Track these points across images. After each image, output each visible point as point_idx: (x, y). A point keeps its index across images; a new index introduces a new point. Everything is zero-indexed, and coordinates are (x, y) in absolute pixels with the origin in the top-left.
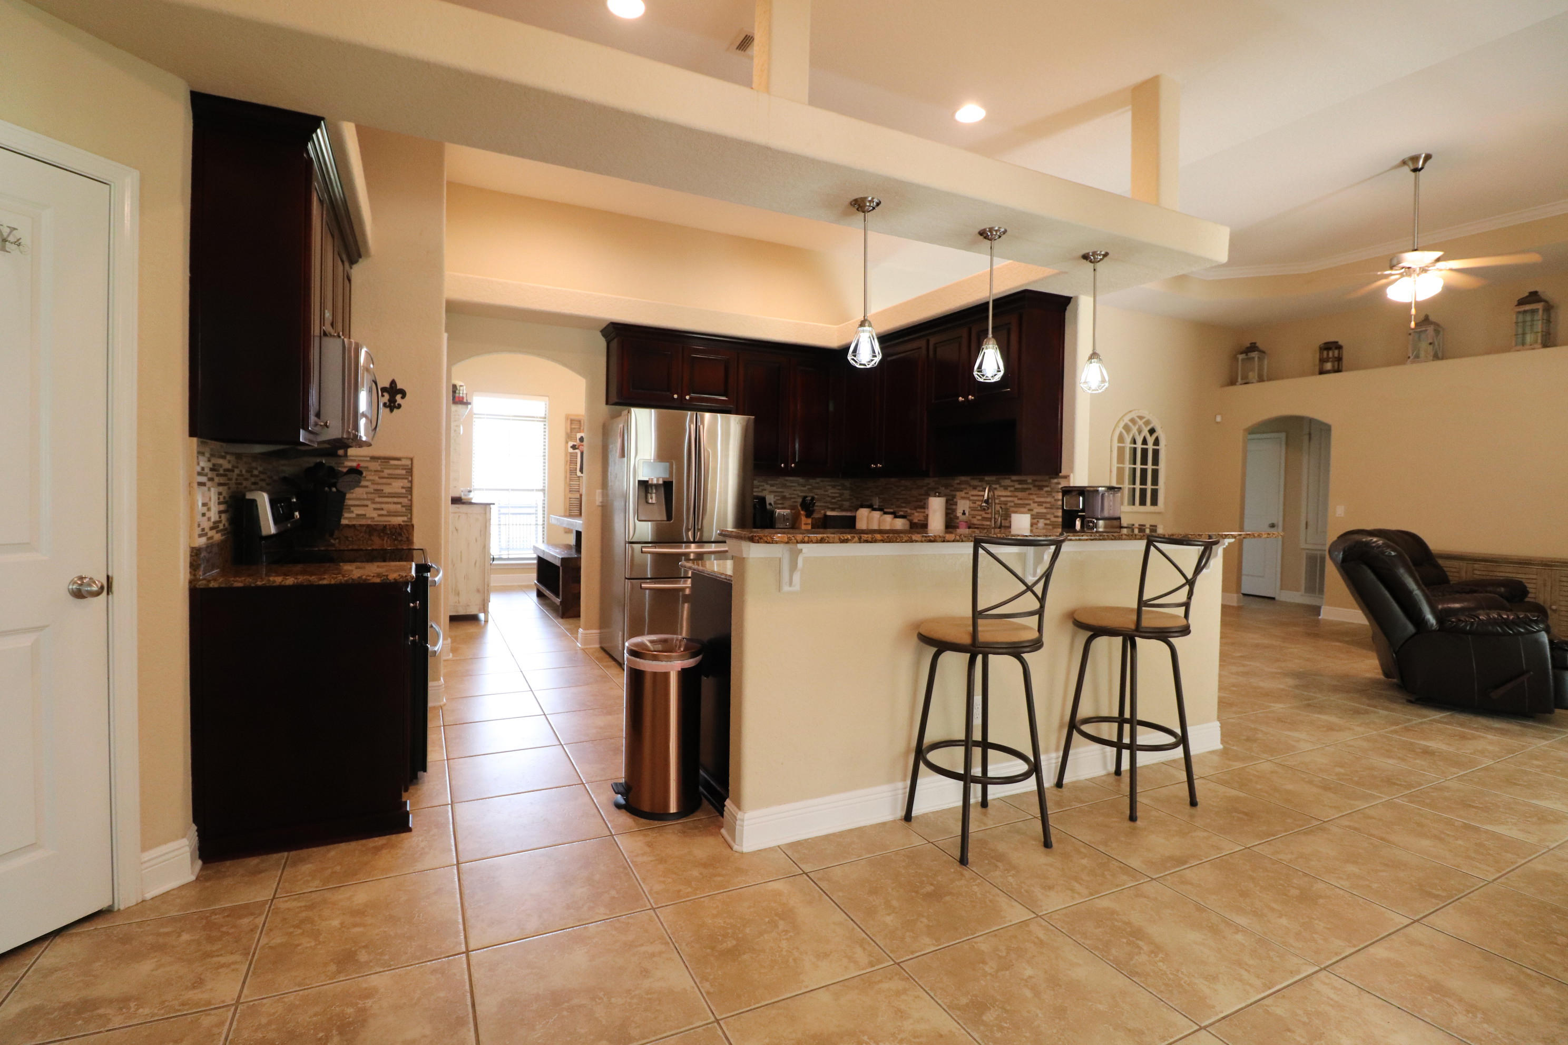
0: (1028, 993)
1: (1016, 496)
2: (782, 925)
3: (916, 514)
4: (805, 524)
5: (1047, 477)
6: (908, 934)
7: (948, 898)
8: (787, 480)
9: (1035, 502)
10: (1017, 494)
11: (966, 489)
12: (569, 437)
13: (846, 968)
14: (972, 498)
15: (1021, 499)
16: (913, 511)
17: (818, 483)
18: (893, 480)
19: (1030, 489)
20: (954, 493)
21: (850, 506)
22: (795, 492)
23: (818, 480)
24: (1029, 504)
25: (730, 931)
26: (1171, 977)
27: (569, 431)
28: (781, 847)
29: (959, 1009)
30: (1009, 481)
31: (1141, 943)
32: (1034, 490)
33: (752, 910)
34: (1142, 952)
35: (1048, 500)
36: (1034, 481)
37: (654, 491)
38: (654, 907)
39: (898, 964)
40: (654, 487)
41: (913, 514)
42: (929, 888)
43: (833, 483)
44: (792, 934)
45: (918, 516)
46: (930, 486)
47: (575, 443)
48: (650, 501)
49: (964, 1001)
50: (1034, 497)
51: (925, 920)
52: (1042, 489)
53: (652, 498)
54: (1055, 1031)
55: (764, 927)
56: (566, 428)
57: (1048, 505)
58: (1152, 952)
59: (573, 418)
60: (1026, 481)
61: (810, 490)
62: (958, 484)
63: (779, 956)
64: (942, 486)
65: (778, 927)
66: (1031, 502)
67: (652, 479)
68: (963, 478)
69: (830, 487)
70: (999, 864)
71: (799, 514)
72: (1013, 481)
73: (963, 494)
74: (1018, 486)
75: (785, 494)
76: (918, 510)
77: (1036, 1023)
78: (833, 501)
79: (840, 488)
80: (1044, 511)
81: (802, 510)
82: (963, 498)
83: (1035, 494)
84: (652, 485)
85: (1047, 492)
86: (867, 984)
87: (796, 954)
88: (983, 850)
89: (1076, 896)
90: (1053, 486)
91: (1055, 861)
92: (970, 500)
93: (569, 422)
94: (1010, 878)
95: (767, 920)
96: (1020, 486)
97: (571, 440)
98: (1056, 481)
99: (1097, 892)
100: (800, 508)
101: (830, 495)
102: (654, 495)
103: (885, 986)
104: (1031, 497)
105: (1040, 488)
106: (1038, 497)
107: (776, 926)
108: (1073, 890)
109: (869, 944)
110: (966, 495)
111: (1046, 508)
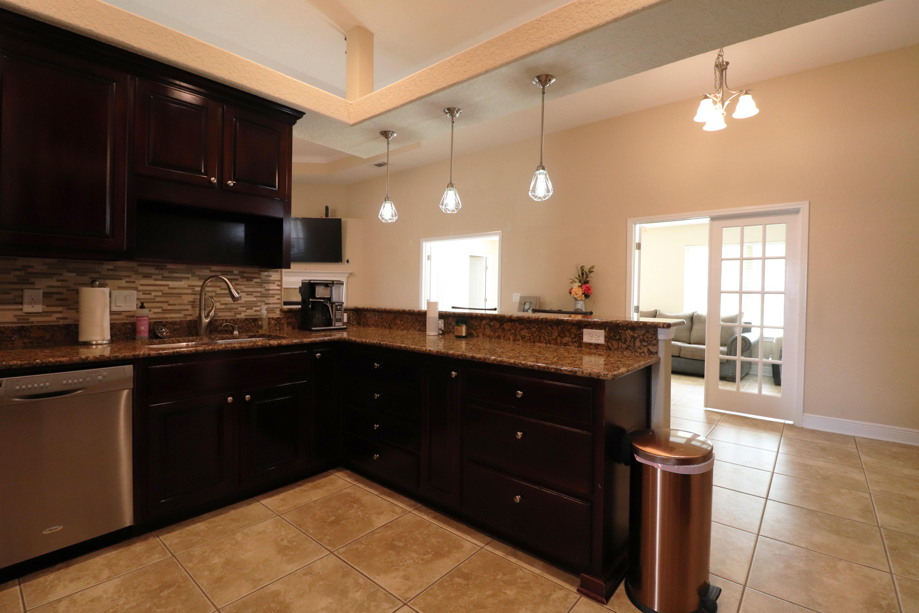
5: (256, 270)
11: (130, 277)
14: (141, 288)
19: (237, 280)
30: (208, 271)
35: (259, 290)
36: (240, 272)
52: (252, 280)
57: (259, 294)
60: (232, 272)
62: (108, 270)
73: (123, 283)
80: (255, 299)
82: (120, 288)
83: (243, 285)
85: (256, 282)
92: (138, 291)
98: (266, 273)
105: (249, 279)
106: (246, 287)
110: (128, 285)
111: (255, 297)
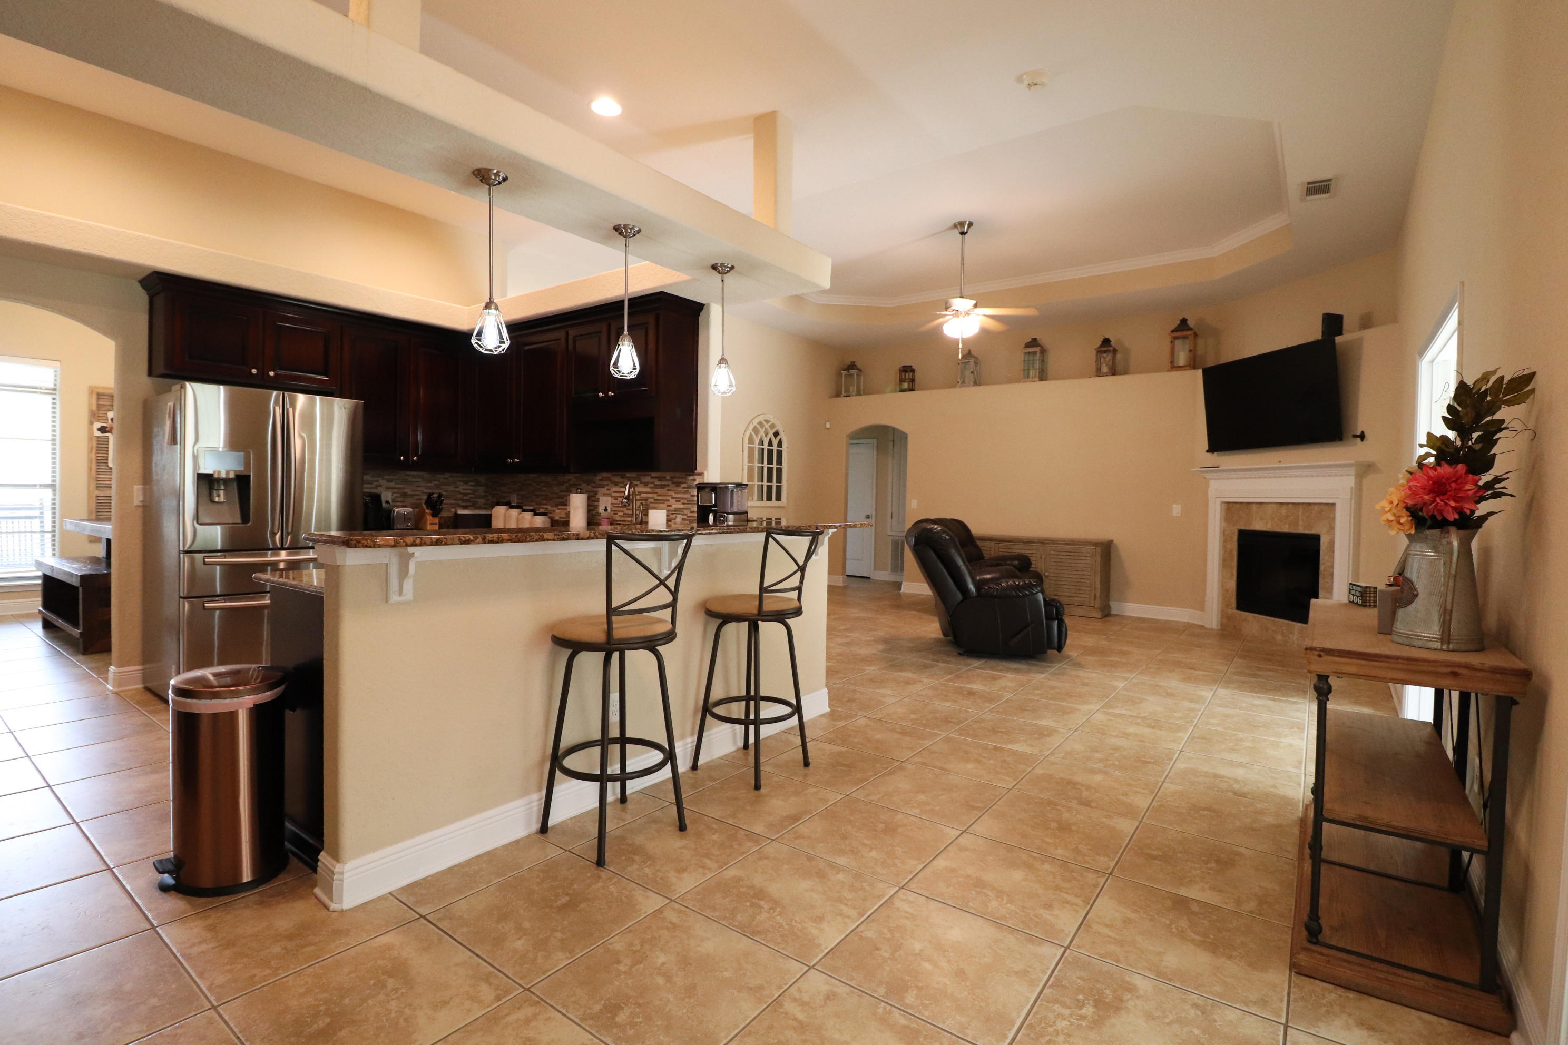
0: (661, 981)
1: (656, 493)
2: (391, 983)
3: (558, 511)
4: (431, 524)
5: (683, 475)
6: (539, 954)
7: (583, 906)
8: (408, 475)
9: (672, 498)
10: (657, 490)
11: (608, 485)
12: (95, 415)
13: (469, 1011)
14: (613, 494)
15: (660, 495)
16: (554, 508)
17: (445, 478)
18: (532, 476)
19: (668, 485)
20: (595, 490)
21: (485, 504)
22: (419, 489)
23: (447, 475)
24: (668, 500)
25: (322, 1008)
26: (787, 927)
27: (94, 408)
28: (394, 893)
29: (592, 1019)
30: (649, 478)
31: (762, 903)
32: (672, 487)
33: (353, 975)
34: (763, 910)
35: (685, 496)
36: (671, 477)
37: (222, 487)
38: (215, 1004)
39: (528, 990)
40: (221, 482)
41: (554, 511)
42: (565, 899)
43: (464, 479)
44: (403, 990)
45: (560, 513)
46: (571, 482)
47: (105, 425)
48: (217, 499)
49: (597, 1008)
50: (672, 493)
51: (559, 935)
52: (680, 486)
53: (219, 496)
54: (685, 1011)
55: (368, 992)
56: (90, 405)
57: (685, 501)
58: (771, 909)
59: (101, 391)
60: (665, 477)
61: (438, 487)
62: (600, 480)
63: (387, 1020)
64: (584, 483)
65: (386, 987)
66: (669, 498)
67: (219, 472)
68: (605, 475)
69: (461, 483)
70: (636, 858)
71: (424, 513)
72: (652, 478)
73: (604, 490)
74: (657, 483)
75: (405, 491)
76: (560, 507)
77: (667, 1010)
78: (465, 498)
79: (473, 484)
80: (682, 506)
81: (428, 508)
82: (605, 495)
83: (674, 490)
84: (219, 480)
85: (683, 488)
86: (493, 1021)
87: (408, 1011)
88: (621, 847)
89: (707, 871)
90: (689, 482)
91: (687, 842)
92: (612, 497)
93: (95, 397)
94: (646, 869)
95: (372, 982)
96: (659, 483)
97: (98, 421)
98: (691, 478)
99: (725, 864)
100: (424, 506)
101: (462, 491)
102: (222, 493)
103: (513, 1018)
104: (670, 493)
105: (678, 484)
106: (675, 493)
107: (384, 986)
108: (704, 867)
109: (496, 976)
110: (608, 492)
111: (683, 504)
